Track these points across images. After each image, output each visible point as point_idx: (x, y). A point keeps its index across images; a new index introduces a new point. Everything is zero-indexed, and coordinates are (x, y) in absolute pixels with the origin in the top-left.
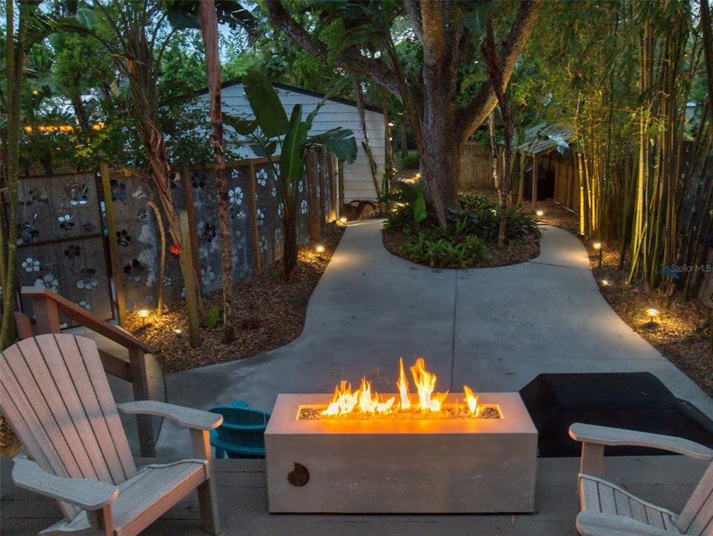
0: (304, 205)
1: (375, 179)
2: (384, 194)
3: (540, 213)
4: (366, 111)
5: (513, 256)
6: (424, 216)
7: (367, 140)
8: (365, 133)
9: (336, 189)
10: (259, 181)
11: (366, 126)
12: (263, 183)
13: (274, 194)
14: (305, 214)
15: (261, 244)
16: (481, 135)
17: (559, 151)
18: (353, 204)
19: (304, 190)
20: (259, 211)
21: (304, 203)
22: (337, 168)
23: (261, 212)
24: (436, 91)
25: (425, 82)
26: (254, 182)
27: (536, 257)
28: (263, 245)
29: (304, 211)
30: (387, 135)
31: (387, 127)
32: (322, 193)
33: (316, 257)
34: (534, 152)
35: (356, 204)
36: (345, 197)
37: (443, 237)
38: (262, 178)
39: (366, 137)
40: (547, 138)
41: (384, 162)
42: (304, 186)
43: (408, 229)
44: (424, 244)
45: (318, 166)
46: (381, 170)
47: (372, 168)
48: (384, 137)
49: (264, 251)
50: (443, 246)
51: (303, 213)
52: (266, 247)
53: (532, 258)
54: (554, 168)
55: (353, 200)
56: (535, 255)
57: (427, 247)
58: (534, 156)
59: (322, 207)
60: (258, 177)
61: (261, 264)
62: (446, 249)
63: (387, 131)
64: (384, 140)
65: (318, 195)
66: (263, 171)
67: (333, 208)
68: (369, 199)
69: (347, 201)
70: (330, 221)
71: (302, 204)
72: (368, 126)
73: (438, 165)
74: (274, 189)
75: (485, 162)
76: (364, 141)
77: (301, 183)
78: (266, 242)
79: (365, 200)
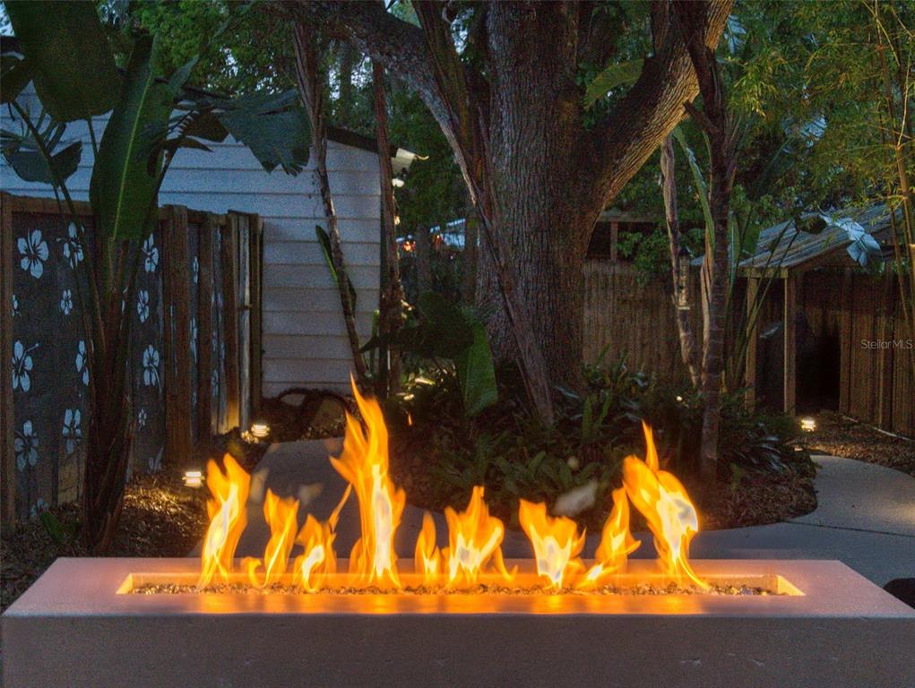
0: (151, 360)
1: (350, 326)
2: (376, 371)
3: (808, 424)
4: (329, 143)
5: (743, 504)
6: (490, 396)
7: (332, 221)
8: (327, 202)
9: (241, 349)
10: (25, 263)
11: (331, 183)
12: (37, 271)
13: (66, 308)
14: (152, 389)
15: (19, 445)
16: (637, 244)
17: (854, 256)
18: (287, 399)
19: (153, 316)
20: (19, 349)
21: (151, 354)
22: (247, 293)
23: (27, 353)
24: (521, 69)
25: (494, 45)
26: (9, 263)
27: (806, 513)
28: (27, 449)
29: (149, 378)
30: (387, 209)
31: (387, 188)
32: (203, 342)
33: (179, 502)
34: (783, 265)
35: (296, 401)
36: (267, 377)
37: (547, 448)
38: (34, 257)
39: (329, 212)
40: (819, 226)
41: (376, 284)
42: (153, 304)
43: (446, 438)
44: (491, 466)
45: (195, 265)
46: (369, 306)
47: (343, 296)
48: (378, 215)
49: (29, 468)
50: (545, 468)
51: (147, 382)
52: (33, 457)
53: (795, 515)
54: (836, 328)
55: (289, 386)
56: (804, 509)
57: (499, 473)
58: (785, 274)
59: (203, 383)
60: (23, 252)
61: (18, 504)
62: (552, 475)
63: (386, 198)
64: (377, 225)
65: (193, 346)
66: (37, 235)
67: (233, 395)
68: (332, 387)
69: (272, 390)
70: (224, 430)
71: (146, 354)
72: (336, 184)
73: (529, 270)
74: (67, 294)
75: (647, 320)
76: (324, 226)
77: (145, 295)
78: (36, 443)
79: (320, 387)
